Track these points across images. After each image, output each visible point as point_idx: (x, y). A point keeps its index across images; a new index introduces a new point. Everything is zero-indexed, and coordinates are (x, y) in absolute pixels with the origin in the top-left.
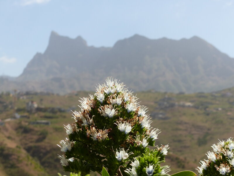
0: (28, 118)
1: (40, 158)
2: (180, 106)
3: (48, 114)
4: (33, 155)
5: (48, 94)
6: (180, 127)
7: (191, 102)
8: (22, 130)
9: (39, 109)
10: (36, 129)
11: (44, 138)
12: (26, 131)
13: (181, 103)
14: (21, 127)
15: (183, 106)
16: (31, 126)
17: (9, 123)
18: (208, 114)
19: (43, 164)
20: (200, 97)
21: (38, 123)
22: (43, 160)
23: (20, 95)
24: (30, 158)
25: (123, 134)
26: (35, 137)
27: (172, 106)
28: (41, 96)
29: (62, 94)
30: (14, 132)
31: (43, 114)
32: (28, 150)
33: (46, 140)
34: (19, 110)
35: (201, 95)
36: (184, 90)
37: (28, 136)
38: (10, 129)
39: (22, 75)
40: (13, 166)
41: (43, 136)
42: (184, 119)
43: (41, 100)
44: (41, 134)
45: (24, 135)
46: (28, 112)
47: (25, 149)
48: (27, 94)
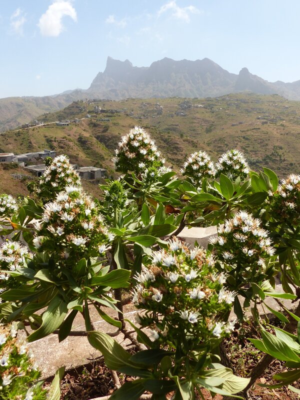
0: (96, 117)
1: (105, 143)
2: (194, 107)
3: (109, 114)
4: (101, 141)
5: (108, 101)
6: (195, 121)
7: (202, 104)
8: (92, 125)
9: (102, 111)
10: (101, 124)
11: (107, 130)
12: (95, 125)
13: (196, 105)
14: (92, 123)
15: (197, 107)
16: (98, 123)
17: (84, 120)
18: (213, 112)
19: (107, 146)
20: (208, 101)
21: (102, 120)
22: (107, 144)
23: (89, 102)
24: (99, 143)
25: (142, 155)
26: (101, 130)
27: (190, 107)
28: (104, 102)
29: (117, 100)
30: (88, 127)
31: (106, 114)
32: (97, 138)
33: (108, 131)
34: (89, 112)
35: (209, 99)
36: (198, 96)
37: (97, 129)
38: (85, 125)
39: (90, 88)
40: (88, 148)
41: (106, 129)
42: (198, 115)
43: (104, 105)
44: (105, 128)
45: (94, 128)
46: (96, 113)
47: (95, 137)
48: (94, 101)
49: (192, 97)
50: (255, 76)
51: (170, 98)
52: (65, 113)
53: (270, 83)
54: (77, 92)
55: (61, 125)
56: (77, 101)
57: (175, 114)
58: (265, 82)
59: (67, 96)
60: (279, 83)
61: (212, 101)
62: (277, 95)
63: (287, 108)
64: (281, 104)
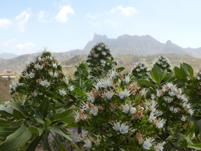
13: (142, 59)
36: (143, 54)
49: (140, 55)
50: (175, 45)
51: (128, 55)
52: (70, 61)
53: (184, 48)
54: (77, 51)
55: (67, 68)
56: (76, 55)
57: (130, 64)
58: (181, 48)
59: (72, 53)
60: (189, 48)
61: (151, 57)
62: (188, 55)
63: (194, 62)
64: (190, 60)
